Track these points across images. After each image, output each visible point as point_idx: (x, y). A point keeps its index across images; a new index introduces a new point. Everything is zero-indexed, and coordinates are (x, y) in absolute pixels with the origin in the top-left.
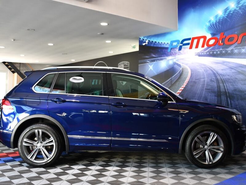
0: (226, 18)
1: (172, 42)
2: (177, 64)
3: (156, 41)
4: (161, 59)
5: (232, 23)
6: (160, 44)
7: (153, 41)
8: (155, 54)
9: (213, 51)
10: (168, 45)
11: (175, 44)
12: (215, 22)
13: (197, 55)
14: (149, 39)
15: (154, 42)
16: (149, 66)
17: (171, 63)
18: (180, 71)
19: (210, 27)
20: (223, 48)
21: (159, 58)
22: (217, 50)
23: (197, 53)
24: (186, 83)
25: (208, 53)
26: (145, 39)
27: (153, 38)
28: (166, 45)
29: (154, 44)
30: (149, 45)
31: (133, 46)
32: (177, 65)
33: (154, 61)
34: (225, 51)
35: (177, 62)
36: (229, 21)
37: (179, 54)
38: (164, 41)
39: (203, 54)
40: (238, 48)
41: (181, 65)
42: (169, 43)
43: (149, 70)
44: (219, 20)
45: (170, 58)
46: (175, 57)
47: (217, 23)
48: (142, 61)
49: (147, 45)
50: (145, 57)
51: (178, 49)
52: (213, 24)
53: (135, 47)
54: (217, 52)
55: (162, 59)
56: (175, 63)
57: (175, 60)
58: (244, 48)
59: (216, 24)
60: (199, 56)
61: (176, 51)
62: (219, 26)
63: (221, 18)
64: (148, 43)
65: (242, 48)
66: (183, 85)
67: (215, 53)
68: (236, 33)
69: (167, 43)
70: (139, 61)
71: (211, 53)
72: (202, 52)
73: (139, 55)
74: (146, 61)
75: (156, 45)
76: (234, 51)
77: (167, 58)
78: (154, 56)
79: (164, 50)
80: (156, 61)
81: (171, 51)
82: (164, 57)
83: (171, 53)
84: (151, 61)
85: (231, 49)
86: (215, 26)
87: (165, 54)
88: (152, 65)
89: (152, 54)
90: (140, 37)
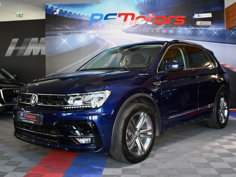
1: (93, 15)
2: (101, 39)
3: (71, 12)
4: (78, 32)
5: (160, 5)
6: (77, 15)
7: (66, 12)
8: (70, 26)
9: (142, 29)
10: (88, 18)
11: (98, 17)
13: (124, 31)
14: (61, 9)
15: (68, 12)
16: (62, 39)
17: (92, 37)
18: (104, 47)
19: (138, 6)
20: (152, 27)
21: (76, 31)
22: (146, 29)
23: (125, 30)
24: (112, 59)
25: (136, 31)
26: (55, 7)
27: (67, 8)
28: (85, 17)
29: (69, 15)
30: (61, 16)
31: (18, 14)
33: (69, 34)
34: (153, 30)
35: (100, 37)
36: (158, 3)
37: (102, 29)
38: (85, 13)
39: (130, 31)
40: (166, 28)
41: (106, 40)
42: (90, 15)
43: (62, 43)
45: (91, 32)
46: (97, 32)
47: (146, 3)
48: (52, 33)
49: (58, 15)
50: (55, 28)
52: (142, 3)
53: (21, 16)
54: (146, 30)
55: (80, 33)
56: (98, 38)
57: (97, 35)
58: (172, 29)
59: (144, 3)
60: (127, 32)
61: (98, 25)
62: (147, 6)
64: (60, 12)
65: (170, 29)
66: (107, 62)
67: (144, 31)
68: (164, 15)
69: (87, 16)
70: (47, 33)
71: (140, 30)
72: (130, 29)
73: (46, 25)
74: (57, 33)
75: (71, 16)
76: (162, 31)
77: (87, 32)
78: (69, 28)
79: (83, 23)
80: (71, 34)
81: (93, 25)
82: (84, 30)
83: (93, 27)
84: (64, 34)
85: (160, 29)
86: (144, 6)
87: (85, 27)
88: (66, 39)
89: (66, 26)
90: (48, 5)
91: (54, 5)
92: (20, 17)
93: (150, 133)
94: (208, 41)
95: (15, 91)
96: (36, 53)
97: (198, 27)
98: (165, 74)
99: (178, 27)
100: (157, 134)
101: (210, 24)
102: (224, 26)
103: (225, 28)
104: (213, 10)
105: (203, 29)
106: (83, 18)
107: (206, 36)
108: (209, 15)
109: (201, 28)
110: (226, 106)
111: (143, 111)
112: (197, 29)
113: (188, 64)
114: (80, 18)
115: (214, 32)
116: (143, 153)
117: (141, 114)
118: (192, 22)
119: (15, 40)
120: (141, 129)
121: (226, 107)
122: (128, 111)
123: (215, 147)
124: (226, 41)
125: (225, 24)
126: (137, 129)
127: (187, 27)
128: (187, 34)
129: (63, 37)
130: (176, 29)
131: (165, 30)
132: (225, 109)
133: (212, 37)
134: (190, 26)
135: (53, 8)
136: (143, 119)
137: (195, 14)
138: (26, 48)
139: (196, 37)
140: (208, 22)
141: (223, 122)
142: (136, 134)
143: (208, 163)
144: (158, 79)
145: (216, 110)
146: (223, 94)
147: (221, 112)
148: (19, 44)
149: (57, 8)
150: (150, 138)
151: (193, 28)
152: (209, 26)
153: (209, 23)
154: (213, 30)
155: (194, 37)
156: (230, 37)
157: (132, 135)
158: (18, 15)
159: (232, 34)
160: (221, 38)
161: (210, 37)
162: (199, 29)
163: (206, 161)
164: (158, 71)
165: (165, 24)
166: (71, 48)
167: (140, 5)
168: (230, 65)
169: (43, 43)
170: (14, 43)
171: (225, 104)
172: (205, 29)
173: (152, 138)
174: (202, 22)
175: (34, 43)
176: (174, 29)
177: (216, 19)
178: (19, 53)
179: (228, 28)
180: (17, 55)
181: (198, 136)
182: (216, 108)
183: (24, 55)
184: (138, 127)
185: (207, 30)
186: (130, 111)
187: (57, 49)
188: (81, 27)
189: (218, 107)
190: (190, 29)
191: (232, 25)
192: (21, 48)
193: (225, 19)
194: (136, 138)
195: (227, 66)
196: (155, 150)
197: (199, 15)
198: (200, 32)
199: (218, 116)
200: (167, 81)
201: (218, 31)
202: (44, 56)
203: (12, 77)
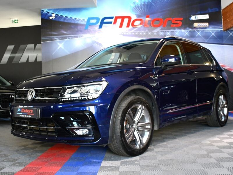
0: (150, 2)
1: (89, 19)
3: (67, 16)
4: (75, 36)
5: (157, 8)
6: (73, 20)
7: (62, 16)
8: (65, 31)
9: (138, 31)
10: (84, 22)
11: (94, 21)
12: (140, 4)
13: (121, 34)
14: (57, 13)
15: (64, 16)
16: (58, 44)
17: (89, 41)
19: (135, 9)
20: (148, 30)
21: (72, 35)
22: (143, 31)
25: (133, 34)
26: (50, 12)
27: (63, 12)
28: (82, 21)
29: (65, 19)
30: (57, 20)
31: (14, 19)
32: (98, 44)
33: (65, 38)
34: (151, 32)
35: (97, 41)
36: (154, 5)
37: (98, 33)
38: (81, 17)
39: (127, 34)
40: (164, 31)
42: (86, 19)
43: (59, 48)
44: (144, 3)
45: (87, 36)
46: (93, 36)
47: (142, 6)
48: (48, 37)
49: (54, 20)
50: (50, 33)
51: (98, 27)
52: (138, 6)
53: (17, 21)
54: (143, 33)
55: (77, 37)
56: (94, 42)
57: (94, 39)
58: (169, 31)
59: (141, 6)
60: (124, 35)
61: (95, 28)
62: (144, 9)
63: (147, 2)
64: (55, 17)
65: (167, 31)
67: (141, 34)
68: (161, 17)
69: (83, 20)
70: (42, 38)
71: (137, 33)
72: (127, 32)
73: (42, 30)
74: (53, 37)
75: (67, 20)
76: (159, 33)
77: (83, 36)
78: (65, 32)
79: (79, 27)
80: (67, 38)
81: (89, 28)
82: (80, 34)
83: (89, 31)
84: (60, 38)
85: (157, 31)
86: (140, 8)
87: (81, 31)
88: (63, 43)
89: (62, 30)
90: (43, 10)
91: (50, 10)
92: (15, 23)
93: (149, 127)
94: (206, 42)
95: (11, 96)
96: (32, 60)
97: (195, 29)
98: (162, 68)
99: (175, 29)
100: (156, 128)
101: (208, 26)
102: (222, 27)
103: (223, 30)
104: (210, 11)
105: (200, 31)
106: (80, 22)
107: (204, 38)
108: (206, 17)
109: (198, 30)
110: (225, 104)
111: (140, 104)
112: (194, 31)
113: (185, 60)
114: (77, 22)
115: (212, 33)
116: (142, 146)
117: (138, 106)
118: (190, 24)
119: (11, 47)
120: (139, 122)
121: (226, 106)
122: (126, 103)
123: (215, 142)
124: (224, 42)
125: (222, 25)
126: (135, 121)
127: (185, 29)
128: (185, 36)
129: (59, 42)
130: (173, 31)
131: (162, 32)
132: (224, 107)
133: (210, 38)
134: (188, 28)
135: (48, 12)
136: (141, 112)
137: (192, 16)
138: (21, 55)
139: (194, 38)
140: (205, 23)
141: (223, 120)
142: (134, 126)
143: (208, 154)
144: (155, 73)
145: (215, 107)
146: (221, 91)
147: (220, 110)
148: (14, 51)
149: (53, 12)
150: (148, 131)
151: (190, 30)
152: (207, 27)
153: (207, 24)
154: (210, 31)
155: (192, 38)
156: (227, 38)
157: (130, 127)
158: (13, 21)
159: (230, 35)
160: (219, 40)
161: (208, 38)
162: (197, 31)
163: (206, 153)
164: (155, 66)
165: (162, 26)
166: (68, 52)
167: (136, 7)
168: (228, 67)
169: (40, 49)
170: (9, 50)
171: (225, 102)
172: (202, 31)
173: (151, 131)
174: (199, 23)
175: (30, 49)
176: (172, 31)
177: (213, 20)
178: (15, 60)
179: (226, 29)
180: (13, 63)
181: (198, 133)
182: (215, 106)
183: (20, 62)
184: (136, 119)
185: (205, 31)
186: (128, 103)
187: (53, 53)
188: (78, 31)
189: (218, 105)
190: (187, 31)
191: (230, 25)
192: (17, 55)
193: (222, 20)
194: (134, 130)
195: (226, 68)
196: (154, 145)
197: (196, 17)
198: (198, 34)
199: (218, 114)
200: (164, 75)
201: (216, 32)
202: (40, 63)
203: (8, 84)
